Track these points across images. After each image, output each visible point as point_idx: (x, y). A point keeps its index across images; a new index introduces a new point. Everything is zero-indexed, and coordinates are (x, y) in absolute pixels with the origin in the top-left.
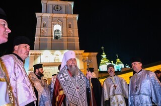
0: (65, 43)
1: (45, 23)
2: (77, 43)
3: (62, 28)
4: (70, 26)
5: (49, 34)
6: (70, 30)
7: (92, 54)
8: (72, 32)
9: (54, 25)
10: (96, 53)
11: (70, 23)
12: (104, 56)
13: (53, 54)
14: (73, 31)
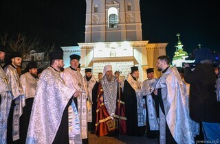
0: (123, 31)
1: (97, 6)
2: (139, 31)
3: (119, 11)
4: (129, 8)
5: (103, 21)
6: (130, 13)
7: (160, 45)
8: (132, 16)
9: (108, 8)
10: (166, 44)
11: (130, 4)
12: (180, 47)
13: (107, 46)
14: (134, 14)
